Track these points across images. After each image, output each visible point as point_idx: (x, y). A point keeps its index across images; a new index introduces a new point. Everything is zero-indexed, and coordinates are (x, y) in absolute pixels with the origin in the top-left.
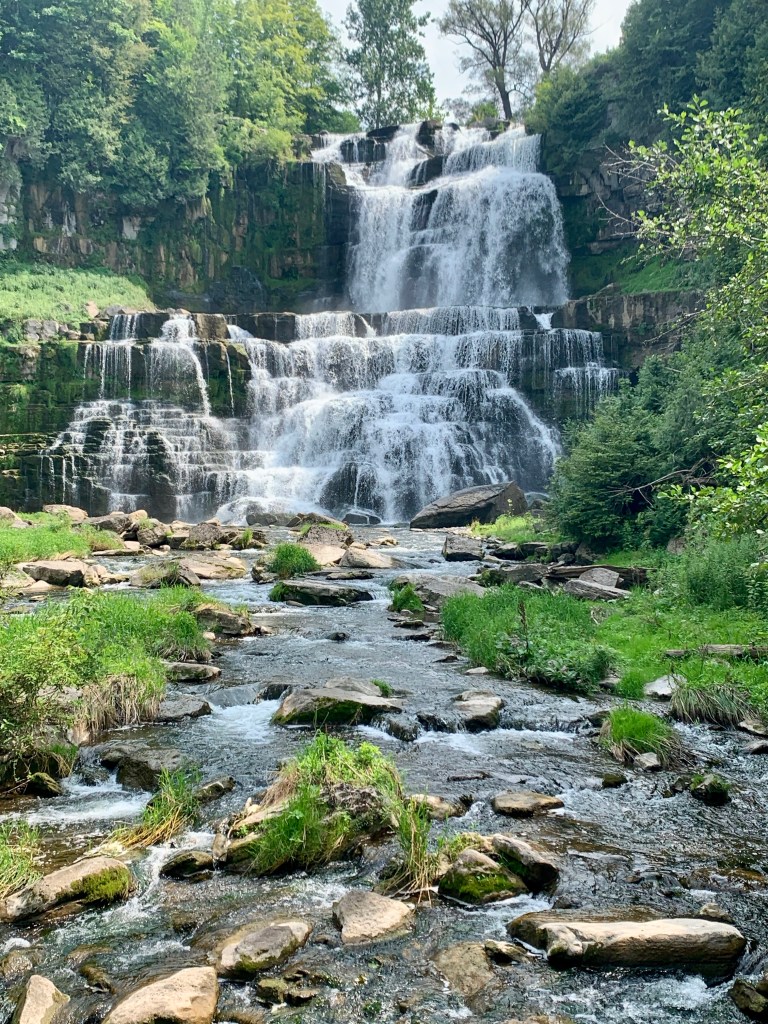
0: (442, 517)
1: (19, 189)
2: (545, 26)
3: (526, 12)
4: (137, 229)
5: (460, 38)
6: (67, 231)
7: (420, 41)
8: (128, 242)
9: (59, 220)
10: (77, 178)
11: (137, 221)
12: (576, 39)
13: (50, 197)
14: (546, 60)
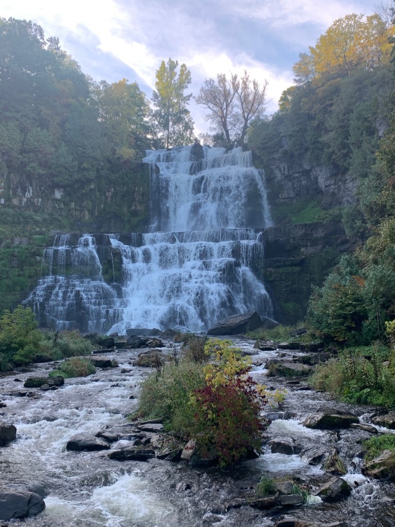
0: (223, 329)
1: (5, 175)
2: (245, 100)
3: (236, 94)
4: (61, 193)
5: (204, 106)
6: (28, 195)
7: (187, 107)
8: (57, 200)
9: (24, 190)
10: (34, 170)
11: (62, 190)
12: (260, 107)
13: (20, 179)
14: (246, 116)
